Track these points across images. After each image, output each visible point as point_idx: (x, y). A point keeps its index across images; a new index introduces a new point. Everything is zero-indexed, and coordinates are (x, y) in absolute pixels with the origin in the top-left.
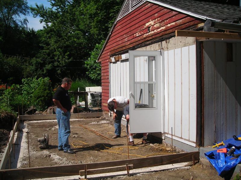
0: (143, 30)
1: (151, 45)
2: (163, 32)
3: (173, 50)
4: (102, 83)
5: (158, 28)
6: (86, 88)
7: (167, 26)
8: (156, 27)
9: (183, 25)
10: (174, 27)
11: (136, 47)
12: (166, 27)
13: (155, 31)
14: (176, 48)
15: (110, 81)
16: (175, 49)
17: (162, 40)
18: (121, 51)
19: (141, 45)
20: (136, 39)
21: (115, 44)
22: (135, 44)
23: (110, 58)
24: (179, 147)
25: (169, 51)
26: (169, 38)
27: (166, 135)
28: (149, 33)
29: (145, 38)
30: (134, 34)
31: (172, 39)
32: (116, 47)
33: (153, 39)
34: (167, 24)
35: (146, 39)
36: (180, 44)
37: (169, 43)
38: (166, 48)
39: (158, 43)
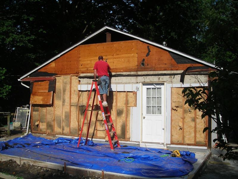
1: (145, 77)
3: (180, 84)
14: (184, 83)
17: (164, 75)
25: (174, 84)
31: (179, 76)
36: (189, 81)
37: (174, 78)
38: (169, 82)
39: (158, 76)
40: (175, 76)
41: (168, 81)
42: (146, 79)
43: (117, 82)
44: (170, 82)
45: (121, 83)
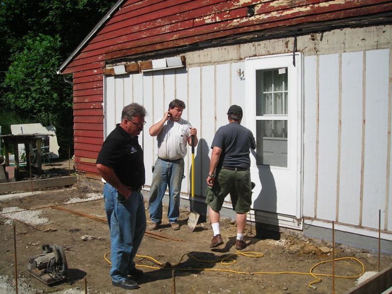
0: (230, 11)
1: (256, 43)
2: (302, 16)
3: (337, 55)
4: (75, 118)
5: (285, 9)
6: (11, 126)
7: (316, 6)
8: (278, 7)
9: (373, 7)
10: (343, 8)
11: (200, 46)
12: (312, 7)
13: (274, 14)
14: (347, 50)
15: (105, 113)
16: (343, 54)
17: (298, 33)
18: (147, 52)
19: (223, 41)
20: (204, 30)
21: (124, 39)
22: (198, 39)
23: (105, 67)
24: (350, 245)
25: (321, 57)
26: (323, 31)
27: (307, 222)
28: (252, 18)
29: (236, 28)
30: (195, 18)
31: (334, 33)
32: (130, 45)
33: (265, 29)
34: (319, 3)
35: (241, 30)
36: (361, 43)
37: (321, 40)
38: (311, 50)
39: (284, 39)
40: (325, 34)
41: (307, 49)
42: (258, 48)
43: (201, 62)
44: (313, 52)
45: (210, 63)
